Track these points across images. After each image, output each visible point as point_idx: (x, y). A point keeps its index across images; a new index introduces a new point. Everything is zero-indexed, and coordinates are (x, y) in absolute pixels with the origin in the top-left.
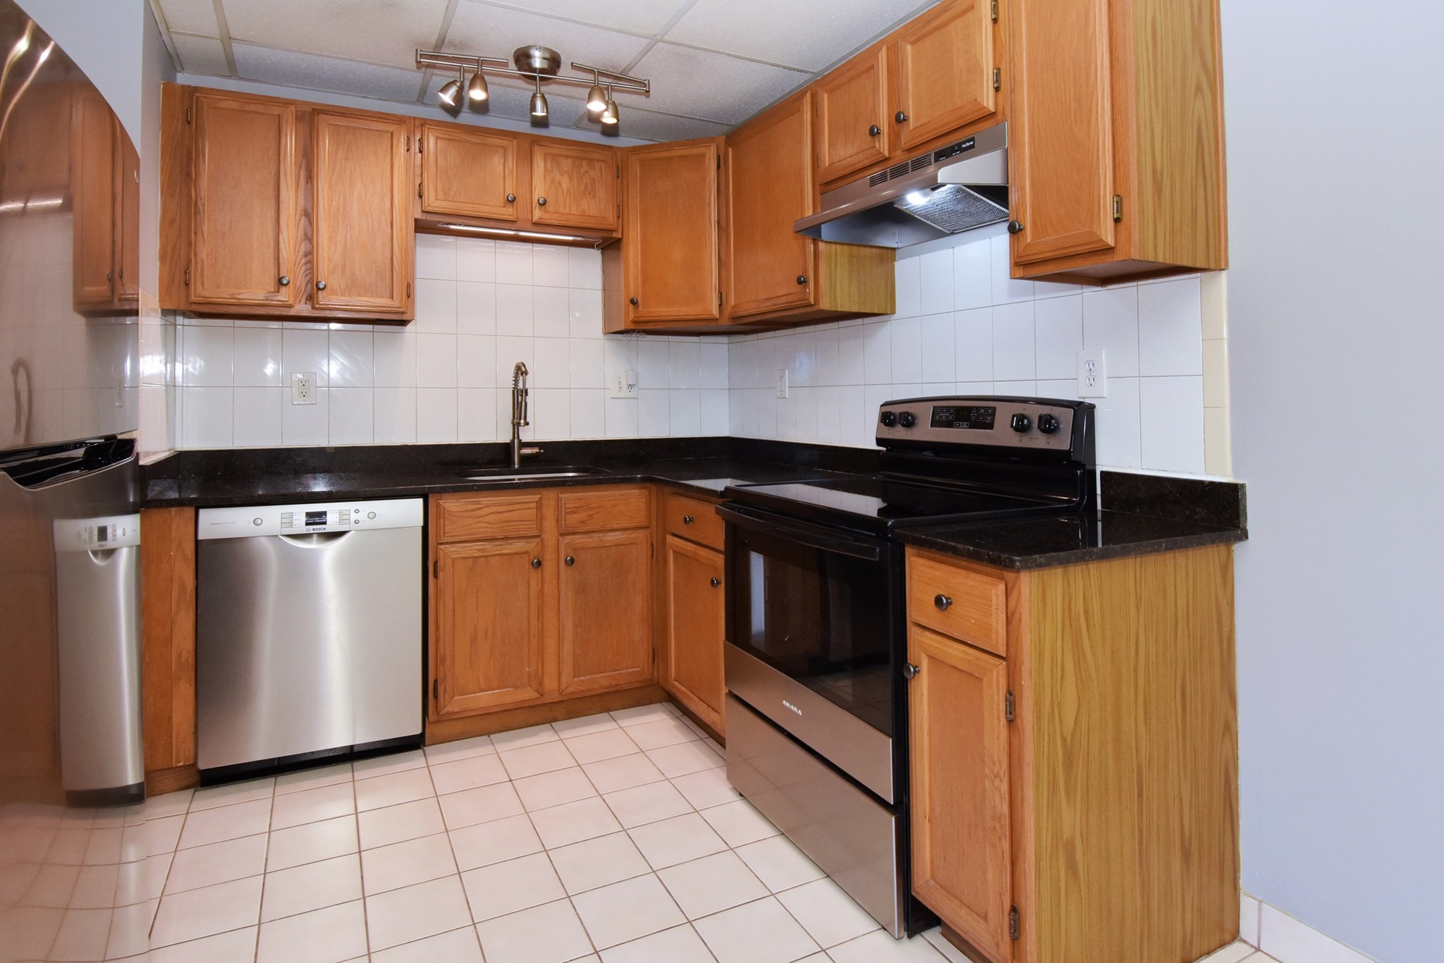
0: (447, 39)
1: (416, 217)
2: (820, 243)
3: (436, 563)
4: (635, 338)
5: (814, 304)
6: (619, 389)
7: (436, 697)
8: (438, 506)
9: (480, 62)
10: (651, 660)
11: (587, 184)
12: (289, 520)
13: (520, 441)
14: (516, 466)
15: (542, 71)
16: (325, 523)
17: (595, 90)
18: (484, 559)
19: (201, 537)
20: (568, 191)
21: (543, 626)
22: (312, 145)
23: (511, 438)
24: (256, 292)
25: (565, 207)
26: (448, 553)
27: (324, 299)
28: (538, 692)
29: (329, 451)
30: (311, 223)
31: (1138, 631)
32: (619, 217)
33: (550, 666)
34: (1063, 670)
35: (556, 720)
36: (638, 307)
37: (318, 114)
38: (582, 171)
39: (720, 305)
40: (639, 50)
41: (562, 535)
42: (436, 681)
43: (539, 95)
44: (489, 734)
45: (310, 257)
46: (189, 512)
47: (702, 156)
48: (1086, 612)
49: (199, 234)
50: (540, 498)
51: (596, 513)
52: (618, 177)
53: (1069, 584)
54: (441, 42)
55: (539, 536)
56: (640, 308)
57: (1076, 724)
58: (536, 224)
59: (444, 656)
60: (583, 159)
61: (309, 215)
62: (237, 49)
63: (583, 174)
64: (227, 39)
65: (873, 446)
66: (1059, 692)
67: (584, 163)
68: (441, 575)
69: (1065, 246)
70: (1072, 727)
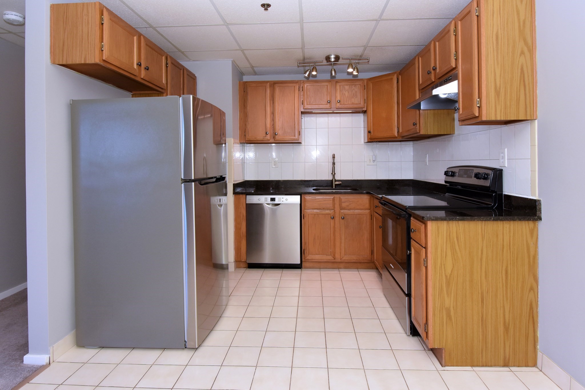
0: (305, 58)
1: (302, 111)
2: (421, 110)
3: (304, 215)
4: (376, 144)
5: (419, 132)
6: (370, 162)
7: (304, 254)
8: (304, 198)
9: (315, 63)
10: (371, 254)
11: (354, 94)
12: (266, 199)
13: (335, 179)
14: (334, 188)
15: (334, 62)
16: (275, 201)
17: (350, 65)
18: (317, 215)
19: (247, 203)
20: (348, 97)
21: (335, 238)
22: (274, 94)
23: (332, 178)
24: (260, 136)
25: (346, 102)
26: (308, 212)
27: (277, 137)
28: (333, 258)
29: (281, 181)
30: (274, 116)
31: (482, 247)
32: (365, 103)
33: (338, 250)
34: (446, 254)
35: (341, 268)
36: (371, 134)
37: (275, 84)
38: (352, 89)
39: (398, 132)
40: (362, 50)
41: (341, 209)
42: (304, 250)
43: (333, 69)
44: (320, 269)
45: (273, 125)
46: (244, 196)
47: (392, 79)
48: (457, 238)
49: (247, 122)
50: (334, 197)
51: (352, 203)
52: (365, 89)
53: (449, 228)
54: (304, 59)
55: (334, 209)
56: (372, 134)
57: (452, 272)
58: (337, 108)
59: (306, 242)
60: (353, 85)
61: (273, 113)
62: (255, 69)
63: (353, 90)
64: (253, 67)
65: (444, 183)
66: (444, 261)
67: (353, 86)
68: (305, 218)
69: (467, 115)
70: (450, 272)
